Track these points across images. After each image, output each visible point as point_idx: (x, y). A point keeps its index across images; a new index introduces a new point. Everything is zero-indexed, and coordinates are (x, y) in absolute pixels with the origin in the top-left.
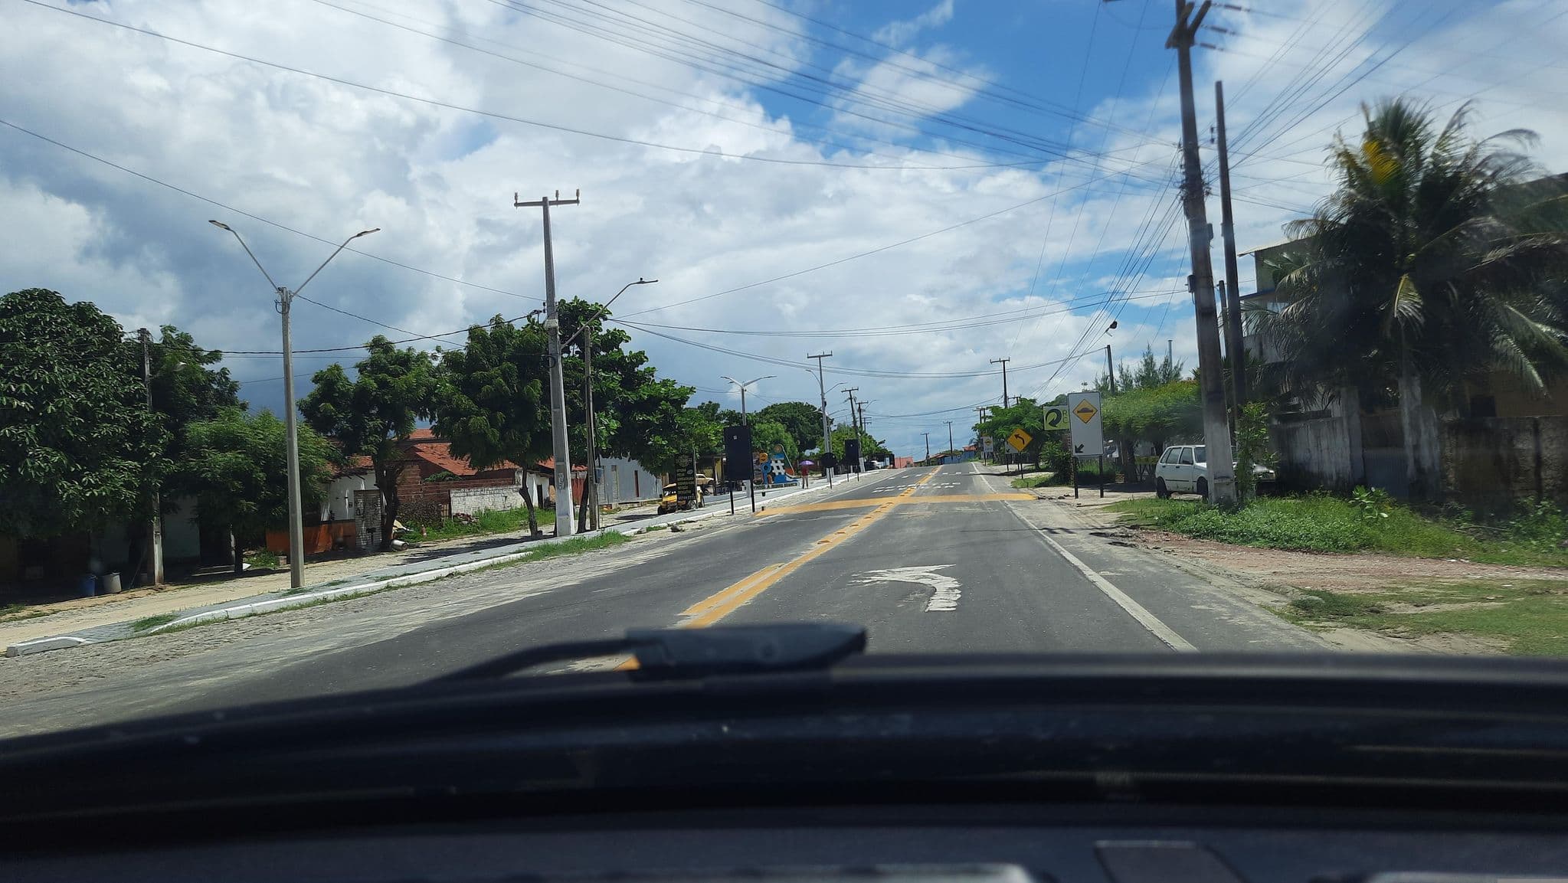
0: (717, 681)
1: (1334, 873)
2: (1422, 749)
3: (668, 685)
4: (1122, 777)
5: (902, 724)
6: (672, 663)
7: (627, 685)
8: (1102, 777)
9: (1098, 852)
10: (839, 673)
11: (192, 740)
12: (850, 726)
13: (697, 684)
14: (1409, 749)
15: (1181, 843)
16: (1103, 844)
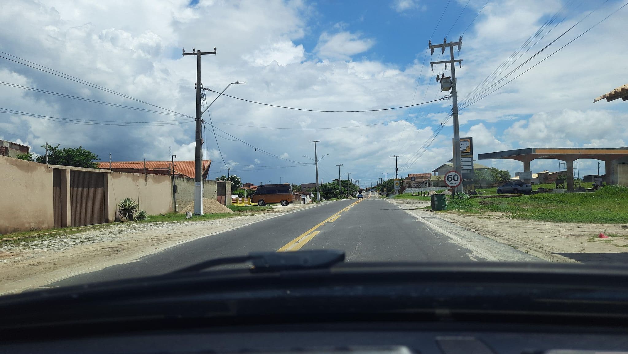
0: (285, 273)
1: (531, 350)
2: (566, 301)
3: (265, 275)
4: (445, 311)
5: (359, 290)
6: (267, 266)
7: (249, 275)
8: (439, 311)
9: (437, 342)
10: (334, 270)
11: (75, 296)
12: (338, 291)
13: (277, 274)
14: (560, 301)
15: (470, 338)
16: (439, 338)
